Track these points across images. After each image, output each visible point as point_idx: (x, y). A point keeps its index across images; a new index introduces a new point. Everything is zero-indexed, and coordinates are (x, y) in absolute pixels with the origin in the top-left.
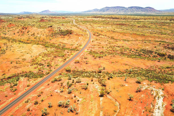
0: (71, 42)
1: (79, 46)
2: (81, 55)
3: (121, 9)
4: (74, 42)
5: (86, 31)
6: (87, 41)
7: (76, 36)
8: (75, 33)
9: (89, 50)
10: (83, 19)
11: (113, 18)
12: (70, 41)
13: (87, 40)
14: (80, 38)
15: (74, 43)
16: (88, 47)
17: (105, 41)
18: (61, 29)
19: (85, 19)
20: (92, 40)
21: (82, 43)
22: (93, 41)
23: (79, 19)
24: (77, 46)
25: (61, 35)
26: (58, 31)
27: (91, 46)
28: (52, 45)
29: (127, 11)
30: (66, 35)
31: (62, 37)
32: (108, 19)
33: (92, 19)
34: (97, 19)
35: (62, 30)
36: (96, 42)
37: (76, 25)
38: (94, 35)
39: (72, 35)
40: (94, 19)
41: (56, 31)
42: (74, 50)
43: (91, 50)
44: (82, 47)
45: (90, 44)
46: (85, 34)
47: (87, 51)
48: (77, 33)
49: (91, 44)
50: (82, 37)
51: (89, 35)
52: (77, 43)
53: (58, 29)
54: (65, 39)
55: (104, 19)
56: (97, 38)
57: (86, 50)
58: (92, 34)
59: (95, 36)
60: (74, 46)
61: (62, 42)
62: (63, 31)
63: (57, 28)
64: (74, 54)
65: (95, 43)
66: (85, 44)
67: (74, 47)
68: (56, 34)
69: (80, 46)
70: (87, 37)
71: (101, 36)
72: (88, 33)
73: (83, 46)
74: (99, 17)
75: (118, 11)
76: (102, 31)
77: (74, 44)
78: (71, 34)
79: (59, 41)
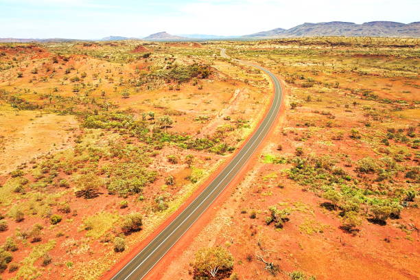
0: (204, 106)
1: (234, 126)
2: (246, 184)
3: (344, 27)
4: (213, 106)
5: (259, 72)
6: (267, 103)
7: (224, 86)
8: (221, 76)
9: (288, 154)
10: (247, 46)
11: (333, 45)
12: (198, 101)
13: (267, 99)
14: (237, 91)
15: (213, 110)
16: (277, 130)
17: (347, 106)
18: (173, 64)
19: (253, 47)
20: (288, 103)
21: (248, 110)
22: (293, 106)
23: (238, 47)
24: (223, 125)
25: (169, 82)
26: (165, 68)
27: (291, 125)
28: (116, 119)
29: (360, 32)
30: (187, 80)
31: (171, 89)
32: (319, 47)
33: (273, 46)
34: (286, 47)
35: (176, 66)
36: (308, 107)
37: (229, 58)
38: (291, 82)
39: (210, 81)
40: (277, 46)
41: (158, 68)
42: (208, 148)
43: (299, 153)
44: (246, 132)
45: (282, 120)
46: (257, 79)
47: (279, 155)
48: (227, 76)
49: (289, 118)
50: (247, 90)
51: (271, 84)
52: (225, 112)
53: (167, 61)
54: (181, 95)
55: (306, 47)
56: (307, 92)
57: (269, 152)
58: (284, 82)
59: (296, 88)
60: (210, 125)
61: (166, 105)
62: (178, 69)
63: (163, 60)
64: (206, 174)
65: (307, 112)
66: (260, 116)
67: (209, 130)
68: (153, 77)
69: (240, 124)
70: (265, 91)
71: (316, 87)
72: (265, 76)
73: (253, 124)
74: (291, 41)
75: (335, 32)
76: (315, 73)
77: (214, 117)
78: (205, 76)
79: (156, 103)
